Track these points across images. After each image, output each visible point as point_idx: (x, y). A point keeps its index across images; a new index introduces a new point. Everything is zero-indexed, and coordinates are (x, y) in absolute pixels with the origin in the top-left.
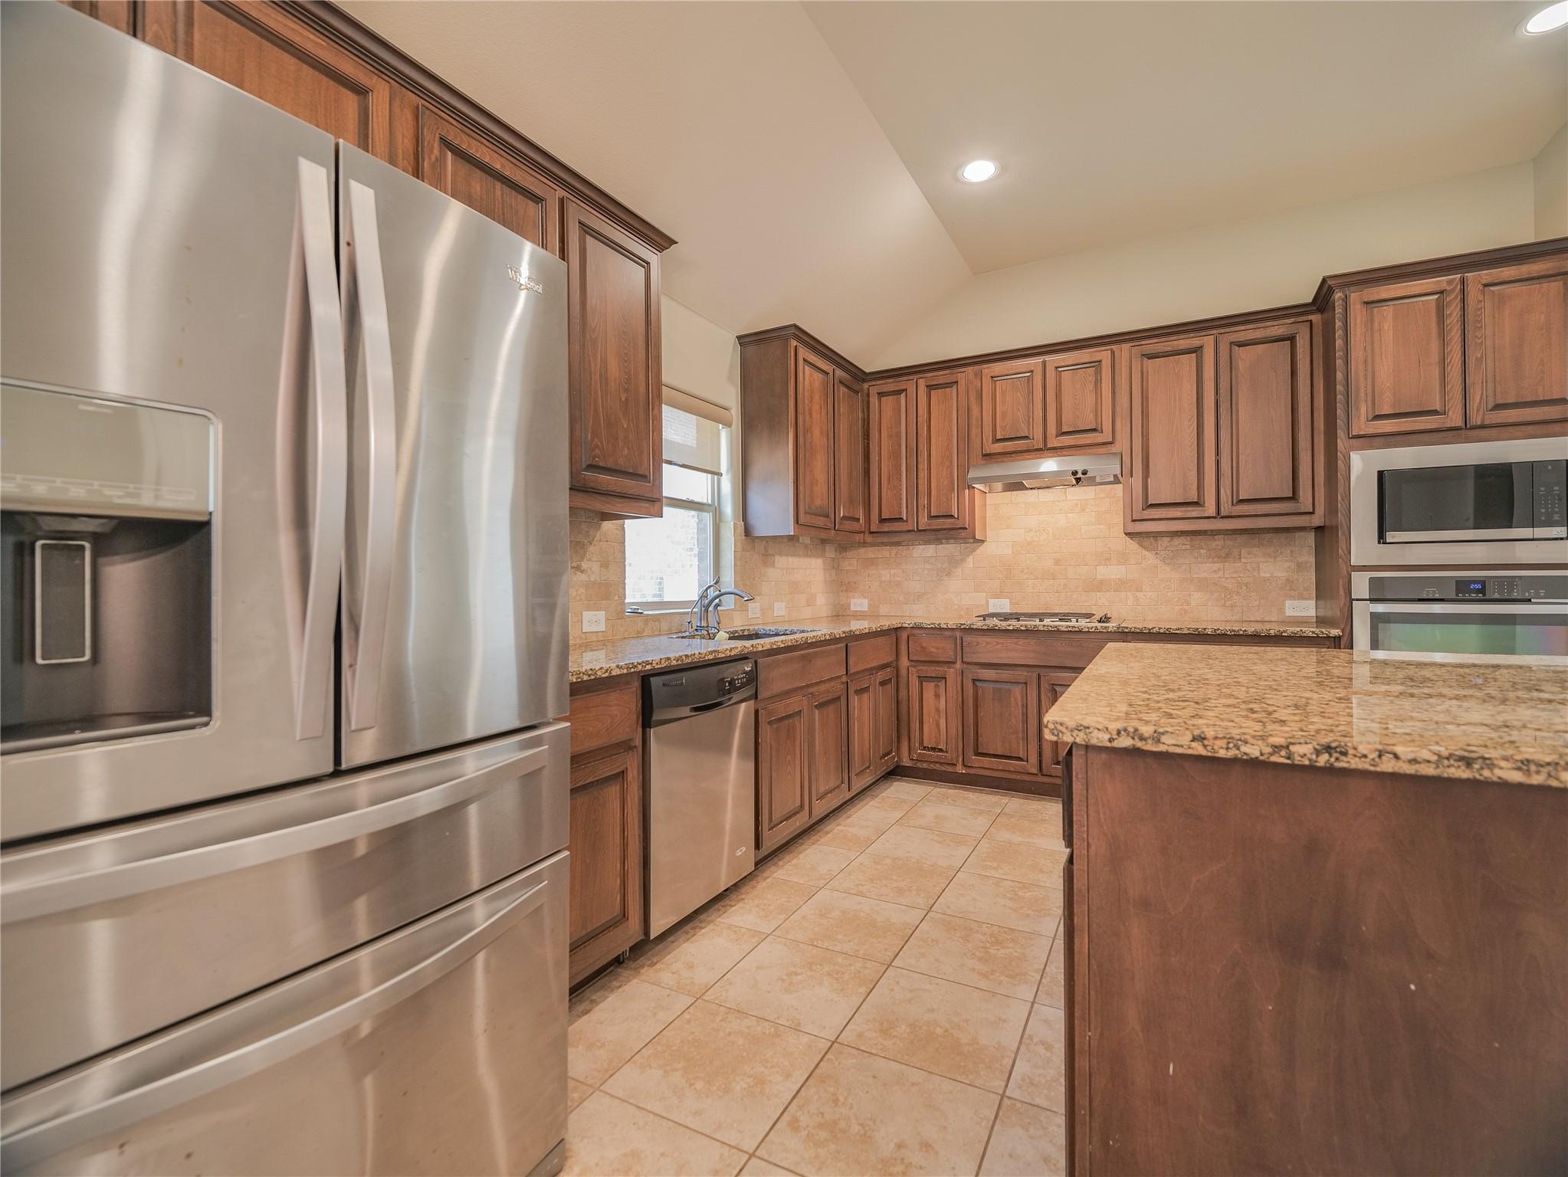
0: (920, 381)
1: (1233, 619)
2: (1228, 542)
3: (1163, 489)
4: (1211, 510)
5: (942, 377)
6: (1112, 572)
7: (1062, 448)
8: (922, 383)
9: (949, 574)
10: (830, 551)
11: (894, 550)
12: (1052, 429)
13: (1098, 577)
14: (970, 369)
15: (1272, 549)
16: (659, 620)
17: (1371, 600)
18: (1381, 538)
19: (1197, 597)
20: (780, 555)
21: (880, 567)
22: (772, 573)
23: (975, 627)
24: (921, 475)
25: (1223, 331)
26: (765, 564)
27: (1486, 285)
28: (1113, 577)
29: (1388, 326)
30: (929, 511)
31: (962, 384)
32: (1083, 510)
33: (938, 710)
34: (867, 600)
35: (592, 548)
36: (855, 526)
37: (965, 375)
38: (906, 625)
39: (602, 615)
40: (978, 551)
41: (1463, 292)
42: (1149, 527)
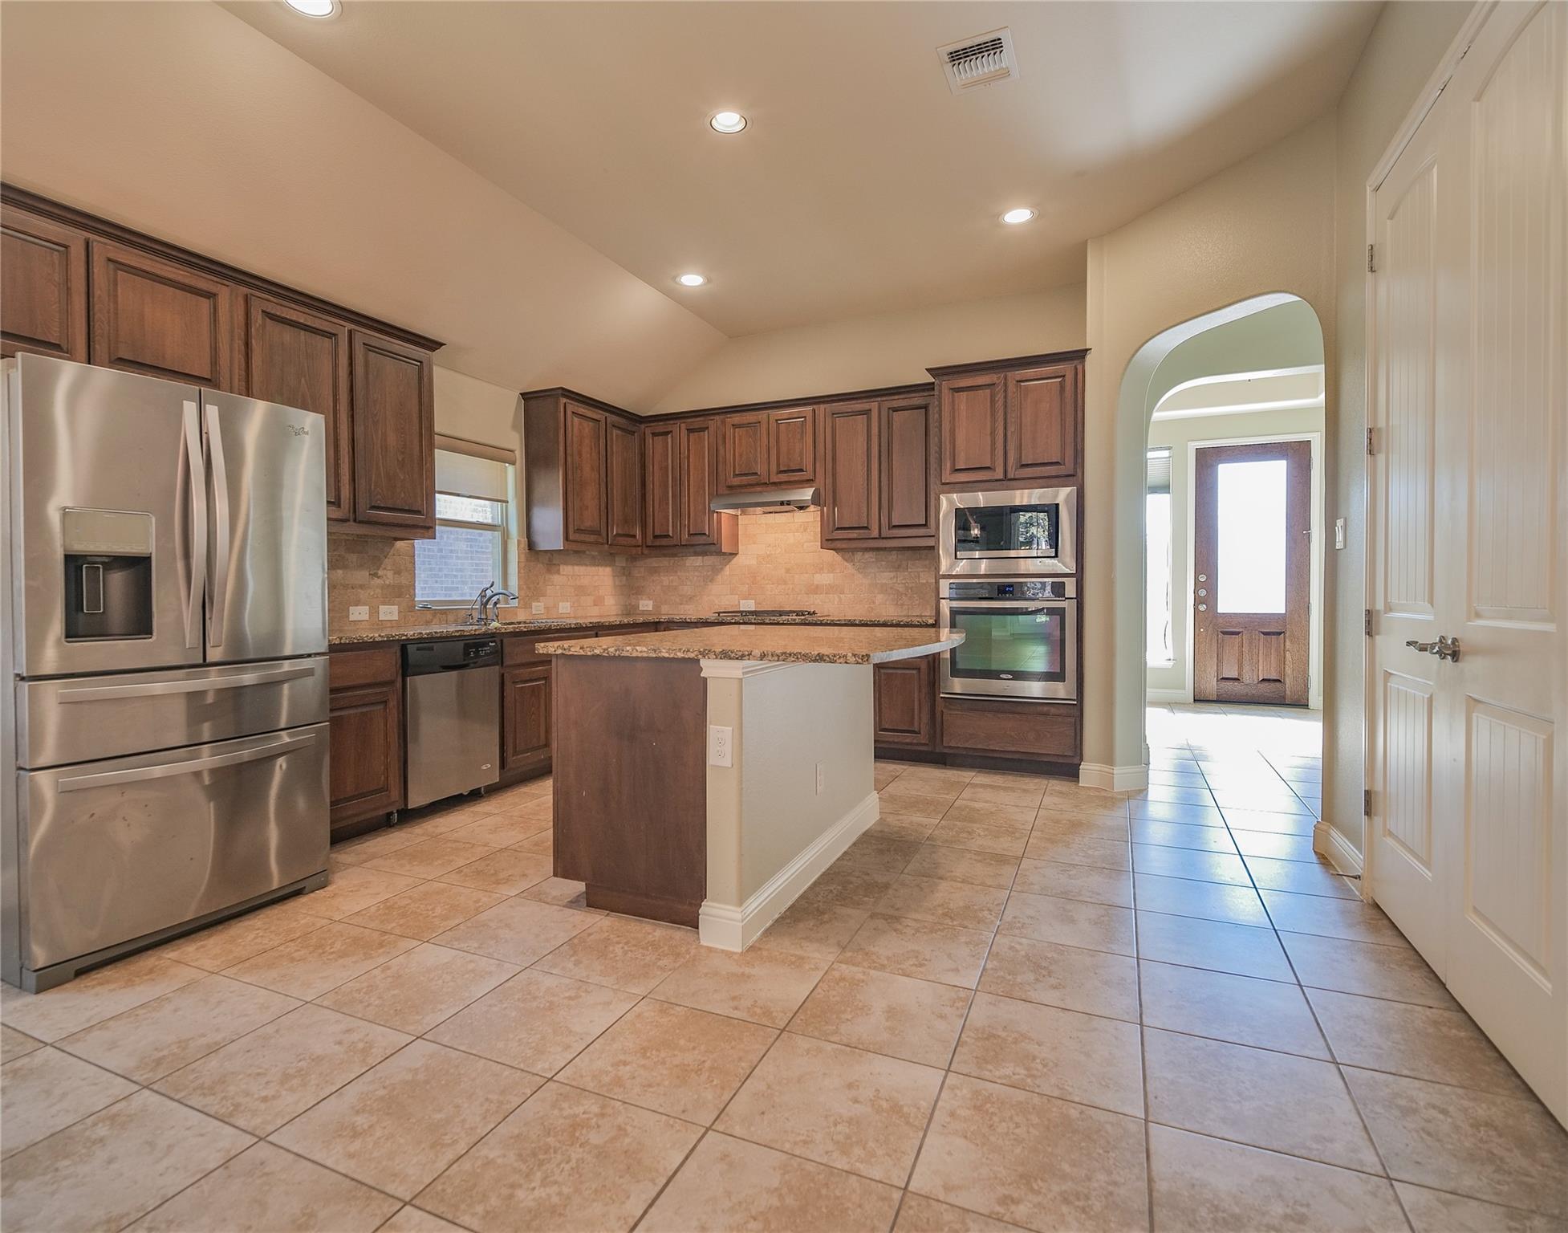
0: (682, 425)
1: (902, 614)
2: (900, 557)
4: (875, 533)
5: (697, 422)
6: (824, 579)
7: (781, 483)
8: (683, 426)
9: (712, 581)
10: (621, 562)
11: (672, 560)
12: (774, 468)
13: (815, 583)
14: (717, 417)
16: (445, 613)
17: (949, 598)
18: (955, 556)
19: (880, 598)
20: (566, 564)
21: (661, 574)
22: (556, 578)
23: (709, 621)
24: (683, 501)
25: (884, 399)
26: (549, 571)
27: (1018, 381)
28: (825, 582)
29: (963, 407)
30: (689, 531)
31: (712, 429)
32: (805, 530)
34: (651, 602)
35: (386, 560)
37: (714, 423)
38: (662, 620)
39: (395, 608)
40: (733, 562)
41: (1006, 385)
42: (838, 545)
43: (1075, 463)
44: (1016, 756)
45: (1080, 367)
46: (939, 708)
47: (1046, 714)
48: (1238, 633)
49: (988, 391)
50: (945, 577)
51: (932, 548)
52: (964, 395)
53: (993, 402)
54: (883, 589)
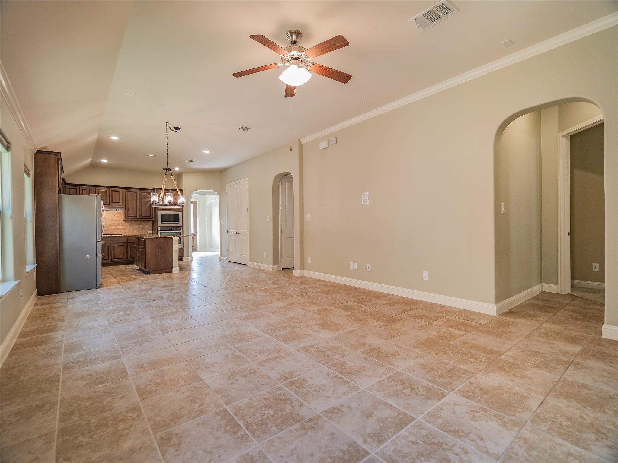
0: (80, 187)
3: (131, 213)
4: (138, 217)
5: (86, 187)
12: (111, 201)
14: (92, 187)
15: (146, 223)
17: (160, 231)
18: (161, 223)
25: (140, 190)
28: (121, 228)
50: (159, 226)
51: (155, 221)
54: (136, 229)
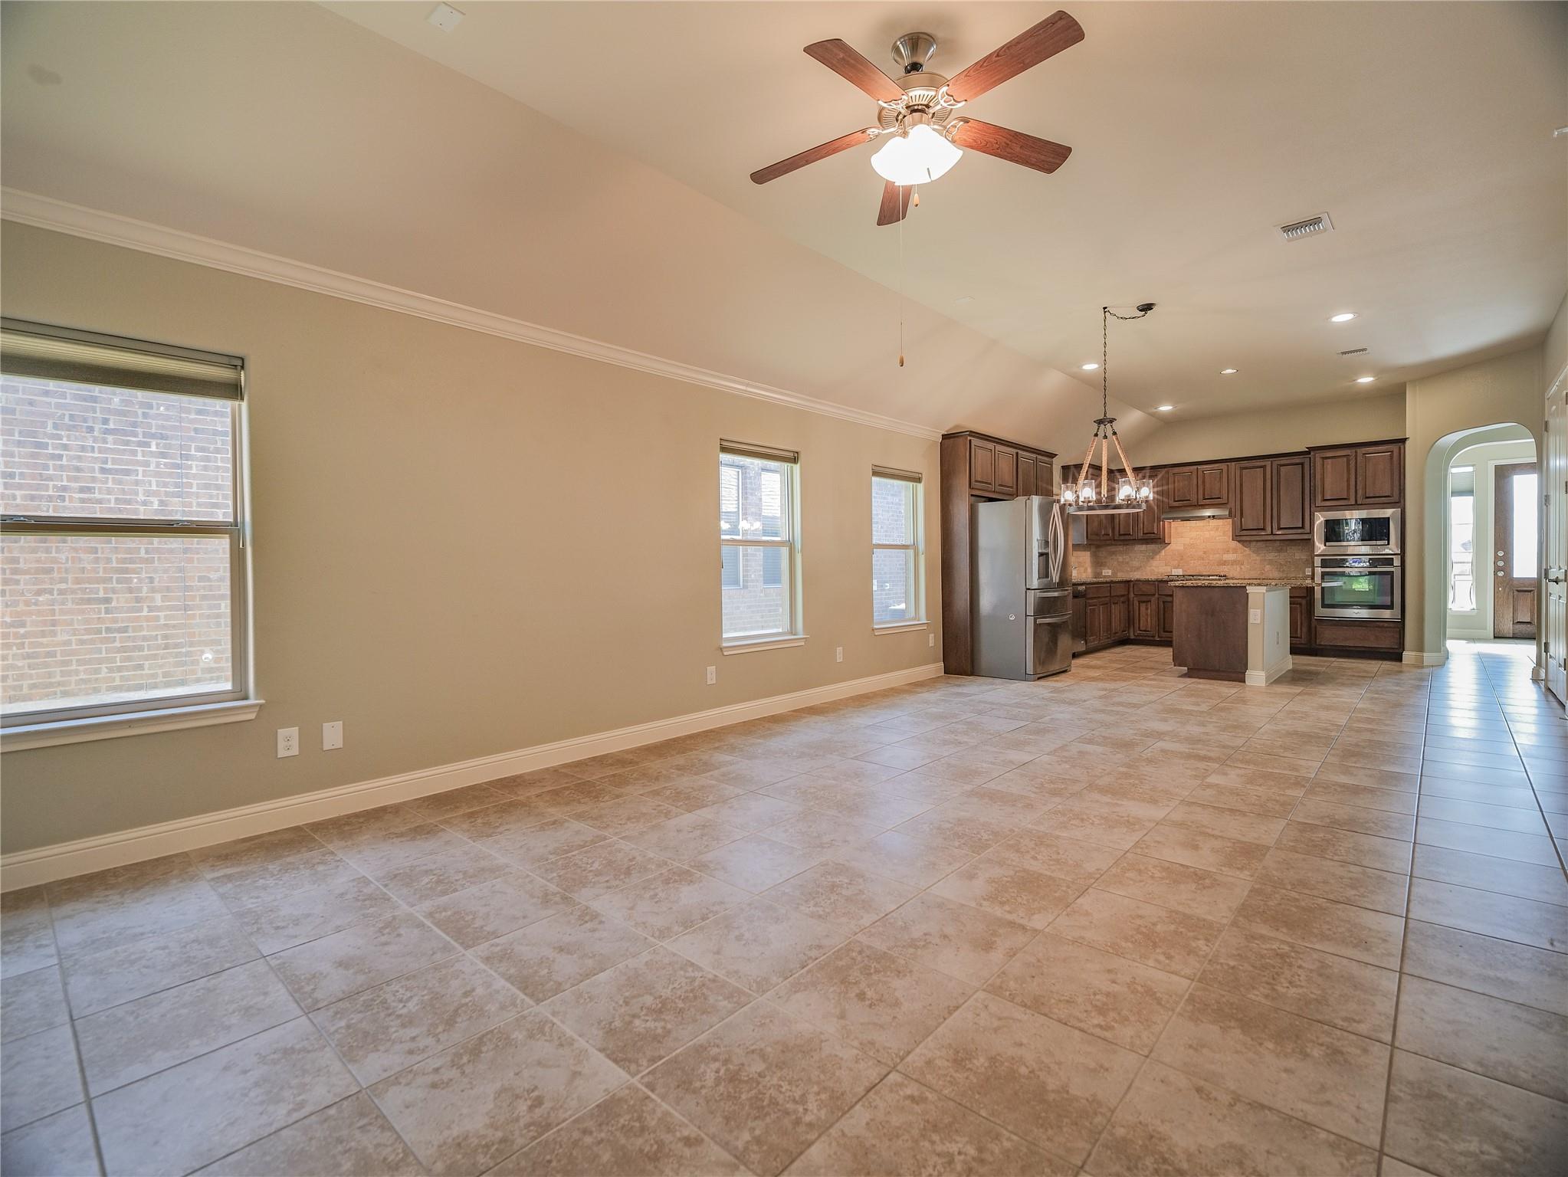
3: (1249, 523)
4: (1269, 532)
6: (1230, 557)
7: (1205, 505)
9: (1153, 558)
10: (1095, 549)
11: (1125, 548)
12: (1201, 497)
13: (1223, 559)
14: (1164, 470)
15: (1299, 548)
17: (1322, 567)
18: (1325, 545)
21: (1119, 555)
23: (1164, 580)
25: (1275, 460)
27: (1364, 454)
29: (1329, 466)
30: (1144, 531)
32: (1217, 529)
33: (1147, 615)
34: (1111, 570)
36: (1108, 537)
37: (1162, 473)
38: (1132, 580)
40: (1167, 548)
41: (1356, 455)
42: (1244, 538)
43: (1400, 496)
44: (1363, 649)
45: (1402, 447)
46: (1314, 623)
47: (1383, 627)
48: (1530, 591)
49: (1345, 459)
50: (1317, 556)
51: (1310, 539)
52: (1329, 461)
53: (1348, 464)
54: (1270, 562)
